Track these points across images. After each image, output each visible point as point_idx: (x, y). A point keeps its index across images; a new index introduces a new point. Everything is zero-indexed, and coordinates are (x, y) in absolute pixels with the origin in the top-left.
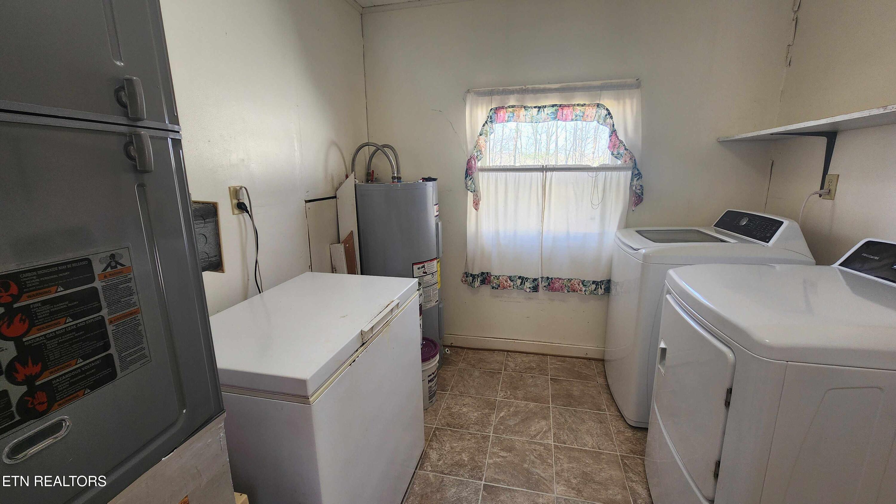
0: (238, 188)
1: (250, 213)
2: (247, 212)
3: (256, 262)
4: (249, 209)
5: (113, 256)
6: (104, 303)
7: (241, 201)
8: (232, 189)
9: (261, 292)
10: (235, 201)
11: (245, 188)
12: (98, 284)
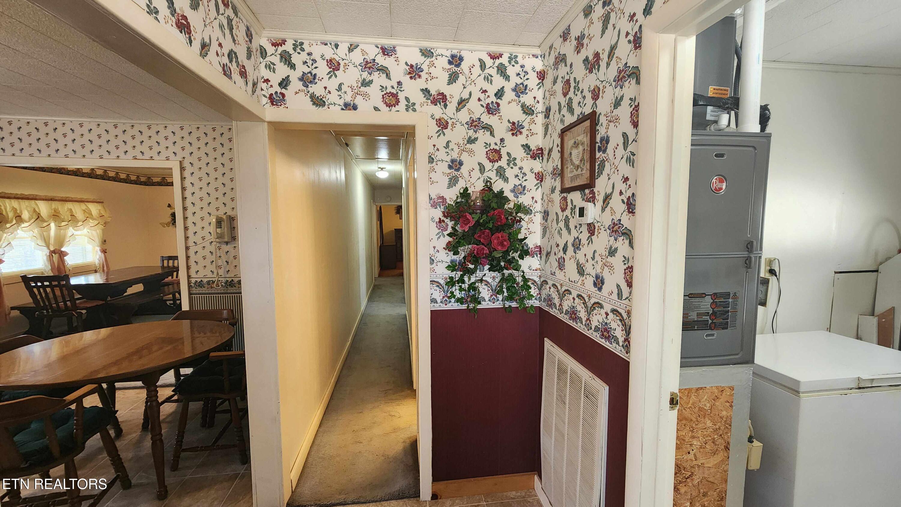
0: (772, 259)
1: (778, 277)
2: (776, 276)
3: (776, 312)
4: (777, 274)
5: (735, 293)
6: (730, 306)
7: (773, 268)
8: (767, 259)
9: (775, 332)
10: (768, 268)
11: (778, 260)
12: (730, 300)
